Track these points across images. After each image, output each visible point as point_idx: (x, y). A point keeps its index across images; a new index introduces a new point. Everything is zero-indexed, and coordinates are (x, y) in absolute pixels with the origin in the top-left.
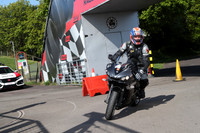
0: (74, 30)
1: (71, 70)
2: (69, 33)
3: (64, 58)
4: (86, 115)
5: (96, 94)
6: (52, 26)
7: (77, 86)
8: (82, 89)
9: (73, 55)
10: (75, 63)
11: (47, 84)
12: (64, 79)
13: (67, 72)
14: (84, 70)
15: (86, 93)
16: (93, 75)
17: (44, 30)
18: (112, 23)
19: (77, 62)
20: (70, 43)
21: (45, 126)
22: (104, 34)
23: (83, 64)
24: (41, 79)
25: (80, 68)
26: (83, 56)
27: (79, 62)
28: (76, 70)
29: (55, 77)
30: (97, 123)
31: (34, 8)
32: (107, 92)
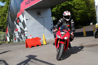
0: (21, 17)
1: (20, 36)
2: (19, 18)
3: (17, 30)
5: (32, 47)
7: (23, 43)
8: (25, 45)
9: (21, 29)
10: (22, 32)
11: (9, 42)
12: (17, 40)
13: (18, 37)
14: (26, 35)
15: (27, 46)
16: (31, 38)
17: (7, 17)
18: (39, 14)
19: (23, 32)
20: (20, 23)
21: (8, 62)
22: (35, 19)
23: (26, 33)
24: (6, 40)
25: (24, 35)
26: (26, 29)
28: (22, 36)
29: (13, 39)
30: (32, 60)
31: (2, 7)
32: (37, 46)
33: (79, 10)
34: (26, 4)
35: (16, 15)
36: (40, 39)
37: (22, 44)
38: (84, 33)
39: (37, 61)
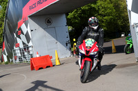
0: (23, 27)
1: (22, 53)
2: (20, 29)
3: (18, 46)
4: (33, 83)
5: (40, 69)
6: (8, 24)
7: (27, 64)
8: (30, 66)
9: (24, 43)
10: (25, 49)
11: (7, 63)
12: (18, 59)
13: (20, 55)
14: (31, 53)
15: (33, 68)
16: (38, 56)
17: (3, 28)
18: (49, 22)
19: (26, 48)
20: (21, 36)
22: (44, 29)
23: (30, 49)
24: (2, 60)
25: (29, 52)
26: (30, 44)
27: (28, 48)
28: (26, 53)
29: (12, 58)
30: (40, 88)
32: (47, 67)
33: (105, 16)
34: (31, 8)
35: (17, 24)
36: (51, 58)
37: (25, 65)
38: (113, 48)
39: (48, 89)
